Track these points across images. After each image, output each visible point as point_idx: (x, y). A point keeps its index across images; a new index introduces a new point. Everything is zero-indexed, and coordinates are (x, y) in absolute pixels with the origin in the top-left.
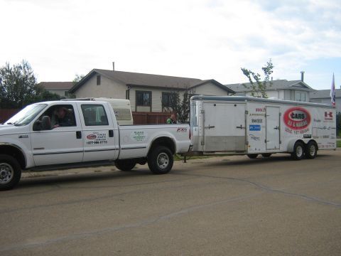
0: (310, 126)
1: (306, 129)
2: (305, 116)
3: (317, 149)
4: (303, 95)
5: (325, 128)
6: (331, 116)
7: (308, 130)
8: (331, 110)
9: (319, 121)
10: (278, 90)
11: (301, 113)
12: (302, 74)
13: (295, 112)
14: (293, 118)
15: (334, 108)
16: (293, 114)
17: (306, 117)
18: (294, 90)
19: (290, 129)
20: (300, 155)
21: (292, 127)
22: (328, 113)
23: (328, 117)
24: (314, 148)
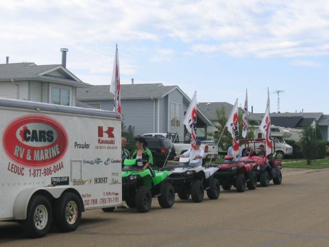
0: (66, 159)
1: (57, 163)
2: (55, 136)
3: (81, 208)
4: (64, 93)
5: (98, 161)
6: (111, 135)
7: (61, 166)
8: (111, 124)
9: (87, 146)
10: (18, 82)
11: (45, 128)
12: (64, 53)
13: (31, 127)
14: (27, 139)
15: (118, 118)
16: (26, 131)
17: (56, 139)
18: (49, 83)
19: (20, 166)
20: (42, 225)
21: (24, 161)
22: (105, 129)
23: (106, 137)
24: (75, 206)
